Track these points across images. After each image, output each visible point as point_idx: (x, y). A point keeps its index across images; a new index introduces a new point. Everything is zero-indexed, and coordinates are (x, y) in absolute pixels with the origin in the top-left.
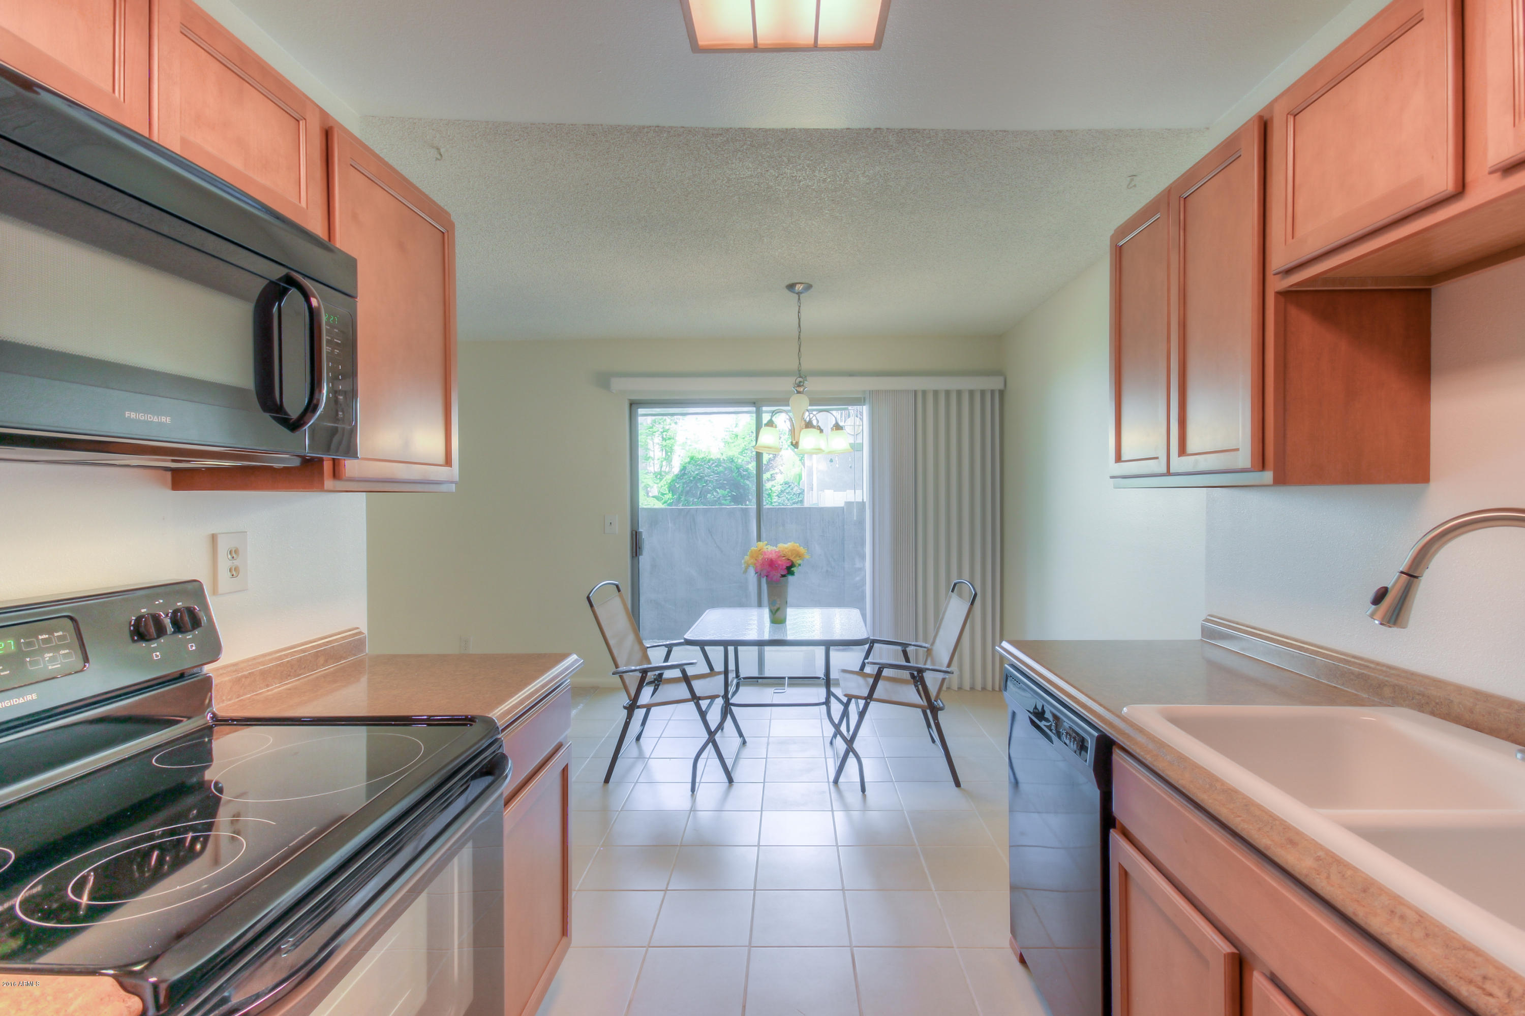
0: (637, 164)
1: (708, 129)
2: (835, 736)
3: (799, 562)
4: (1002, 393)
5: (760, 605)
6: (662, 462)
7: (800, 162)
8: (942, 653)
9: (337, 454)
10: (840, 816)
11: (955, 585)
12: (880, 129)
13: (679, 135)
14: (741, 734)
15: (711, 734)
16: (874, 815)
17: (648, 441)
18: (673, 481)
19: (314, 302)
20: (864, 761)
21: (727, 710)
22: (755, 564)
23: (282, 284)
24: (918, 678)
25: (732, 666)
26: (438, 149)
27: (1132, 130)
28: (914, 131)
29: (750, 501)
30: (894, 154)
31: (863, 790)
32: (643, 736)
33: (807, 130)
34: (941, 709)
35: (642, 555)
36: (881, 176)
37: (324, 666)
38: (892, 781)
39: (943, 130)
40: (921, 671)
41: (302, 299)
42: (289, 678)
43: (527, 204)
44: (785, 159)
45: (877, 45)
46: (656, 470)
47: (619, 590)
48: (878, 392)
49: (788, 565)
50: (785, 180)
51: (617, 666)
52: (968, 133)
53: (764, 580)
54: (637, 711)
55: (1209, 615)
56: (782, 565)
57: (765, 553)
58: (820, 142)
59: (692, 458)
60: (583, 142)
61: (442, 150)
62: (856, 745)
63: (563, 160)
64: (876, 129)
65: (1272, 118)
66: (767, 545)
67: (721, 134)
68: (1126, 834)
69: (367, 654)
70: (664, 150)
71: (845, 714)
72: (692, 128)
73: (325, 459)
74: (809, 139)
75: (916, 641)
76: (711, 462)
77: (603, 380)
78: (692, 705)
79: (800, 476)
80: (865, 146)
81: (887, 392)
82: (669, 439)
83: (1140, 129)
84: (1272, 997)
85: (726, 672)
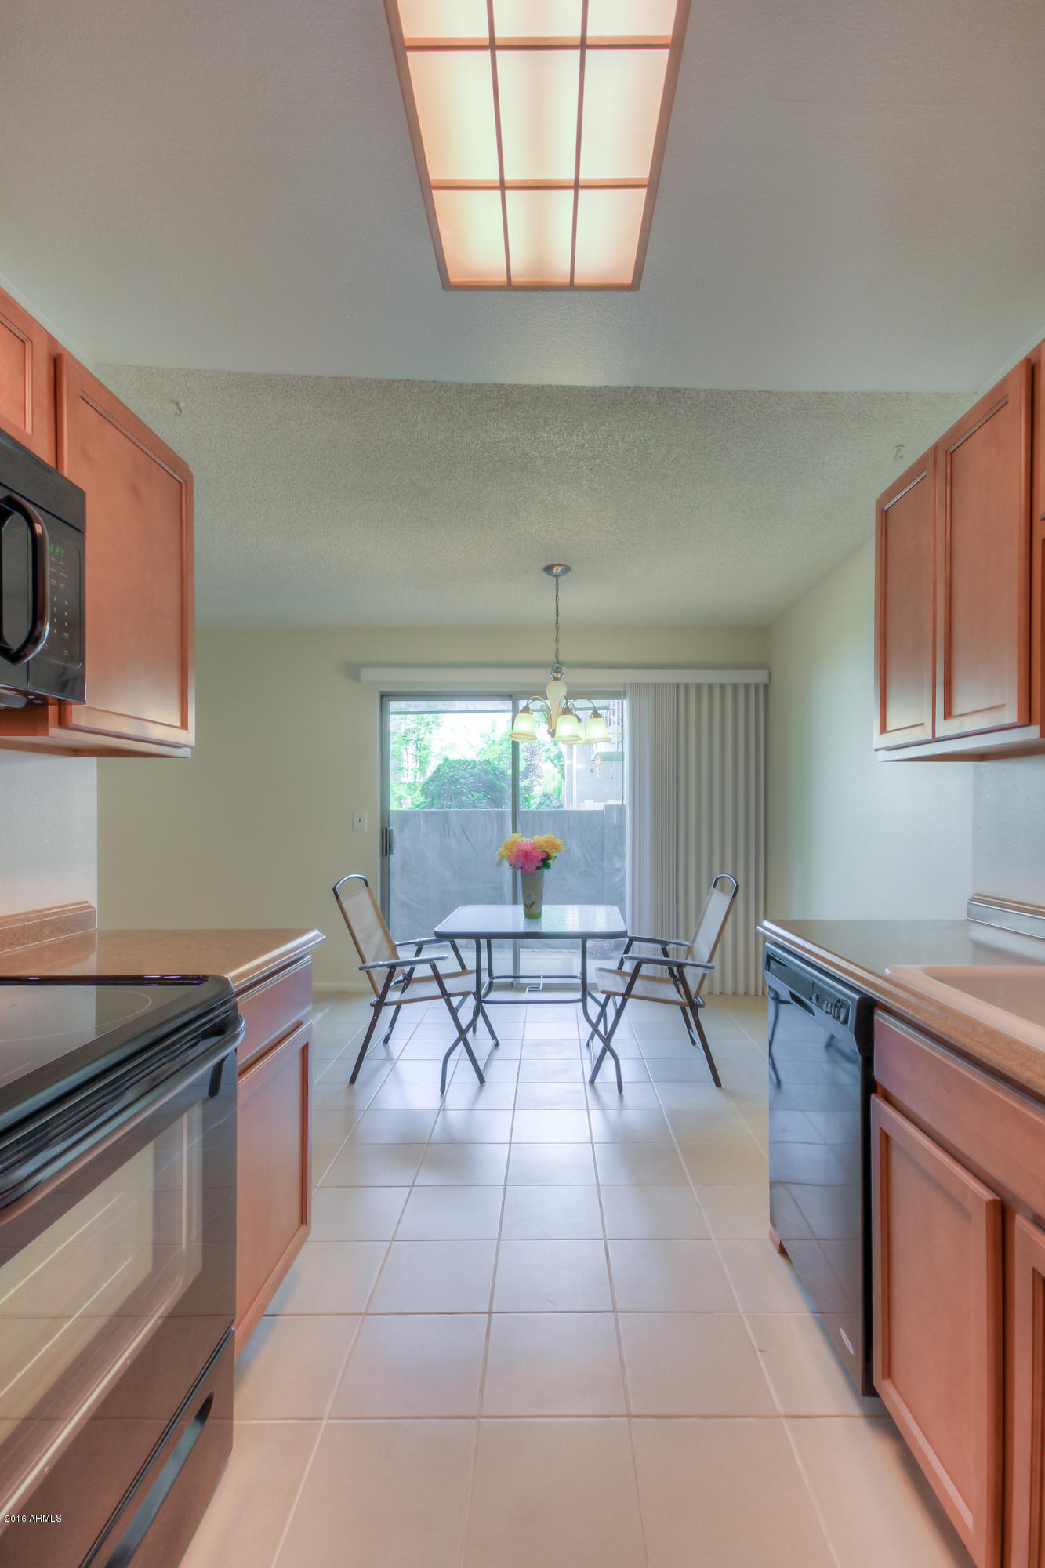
0: (387, 424)
1: (461, 385)
2: (592, 1037)
3: (555, 854)
4: (766, 686)
5: (515, 902)
6: (416, 772)
7: (556, 424)
8: (703, 950)
9: (62, 694)
10: (595, 1115)
11: (717, 880)
12: (639, 387)
13: (431, 391)
14: (493, 1036)
15: (462, 1032)
16: (632, 1116)
17: (402, 750)
18: (427, 783)
19: (39, 529)
20: (621, 1062)
21: (478, 1010)
22: (509, 856)
23: (3, 505)
24: (677, 976)
25: (484, 964)
26: (177, 404)
27: (899, 393)
28: (675, 391)
29: (506, 804)
30: (655, 417)
31: (620, 1089)
32: (391, 1037)
33: (564, 387)
34: (702, 1006)
35: (392, 854)
36: (641, 442)
37: (50, 937)
38: (650, 1081)
39: (705, 391)
40: (680, 966)
41: (25, 524)
42: (11, 946)
43: (272, 469)
44: (541, 420)
45: (635, 286)
46: (410, 781)
47: (367, 885)
48: (639, 684)
49: (544, 857)
50: (541, 444)
51: (364, 961)
52: (730, 393)
53: (519, 872)
54: (384, 1009)
55: (975, 895)
56: (538, 857)
57: (519, 845)
58: (578, 402)
59: (446, 760)
60: (330, 397)
61: (182, 405)
62: (613, 1044)
63: (309, 418)
64: (636, 387)
65: (1039, 362)
66: (522, 836)
67: (474, 391)
68: (888, 1098)
69: (96, 930)
70: (415, 408)
71: (603, 1014)
72: (444, 382)
73: (50, 701)
74: (566, 398)
75: (677, 939)
76: (466, 764)
77: (353, 671)
78: (442, 1002)
79: (560, 791)
80: (625, 407)
81: (647, 685)
82: (425, 749)
83: (907, 393)
84: (1035, 1238)
85: (478, 971)
